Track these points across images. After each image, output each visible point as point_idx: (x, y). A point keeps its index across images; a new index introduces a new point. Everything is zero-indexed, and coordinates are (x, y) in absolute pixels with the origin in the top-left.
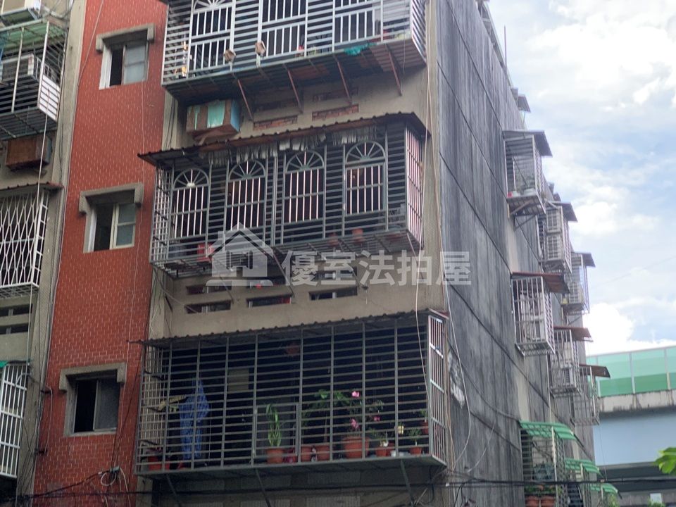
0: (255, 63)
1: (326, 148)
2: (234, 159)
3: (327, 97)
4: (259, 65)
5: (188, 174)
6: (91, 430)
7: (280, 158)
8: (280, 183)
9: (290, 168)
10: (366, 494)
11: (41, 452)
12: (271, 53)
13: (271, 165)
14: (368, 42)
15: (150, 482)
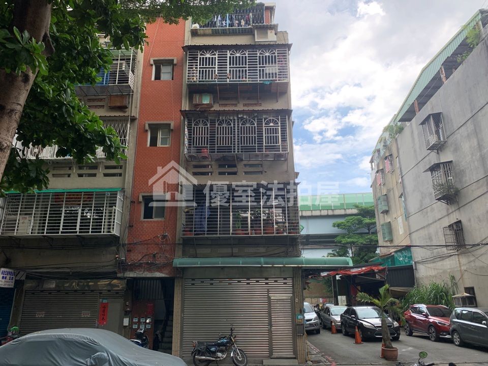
0: (226, 81)
1: (256, 118)
2: (219, 118)
3: (249, 99)
4: (228, 82)
5: (199, 121)
6: (152, 218)
7: (238, 120)
8: (238, 129)
9: (242, 124)
10: (268, 247)
11: (131, 226)
12: (233, 78)
13: (234, 122)
14: (271, 80)
15: (182, 239)
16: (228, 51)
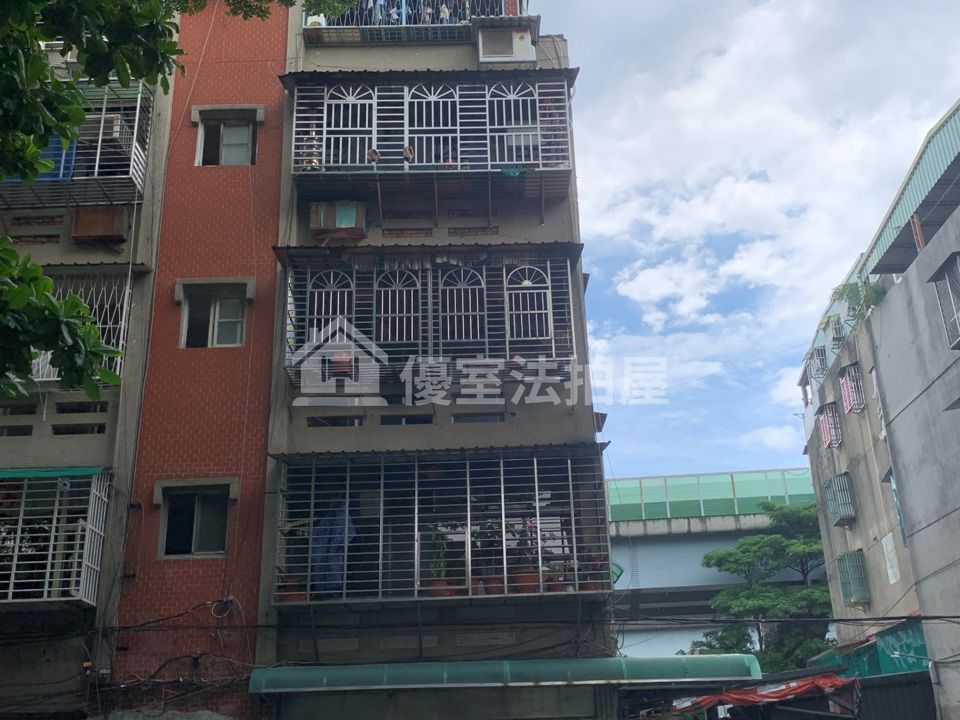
0: (402, 168)
1: (484, 267)
2: (382, 265)
4: (407, 170)
5: (328, 276)
6: (189, 552)
7: (435, 271)
8: (435, 297)
9: (446, 284)
10: (523, 630)
11: (128, 577)
12: (420, 160)
13: (424, 277)
14: (523, 165)
15: (275, 613)
16: (406, 89)
